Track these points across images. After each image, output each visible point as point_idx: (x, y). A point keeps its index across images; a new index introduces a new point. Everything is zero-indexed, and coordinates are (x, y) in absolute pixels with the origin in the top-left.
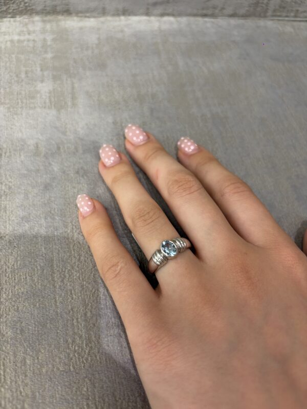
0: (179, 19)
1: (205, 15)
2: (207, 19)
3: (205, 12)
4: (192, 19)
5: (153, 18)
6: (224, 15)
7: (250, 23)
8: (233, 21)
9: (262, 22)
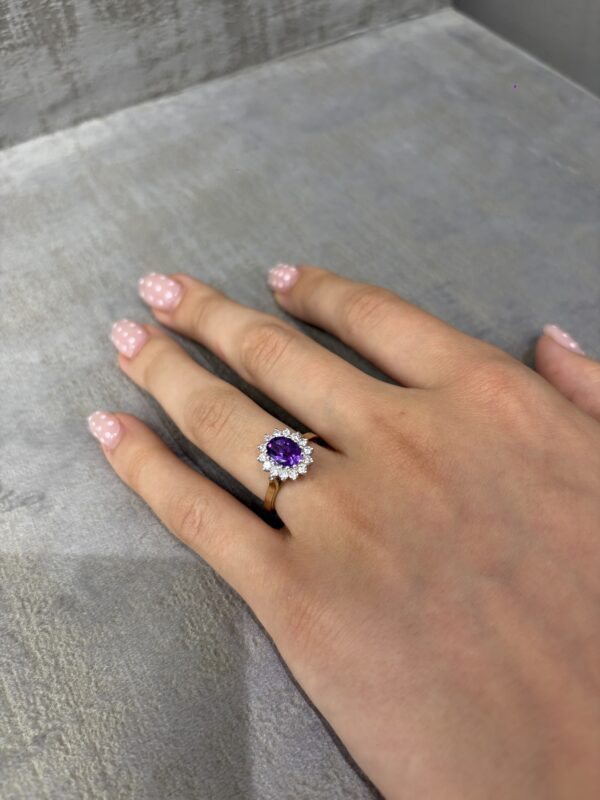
0: (110, 118)
1: (157, 95)
2: (162, 101)
3: (153, 89)
4: (134, 110)
5: (59, 135)
6: (191, 84)
7: (245, 80)
8: (213, 87)
9: (266, 71)
